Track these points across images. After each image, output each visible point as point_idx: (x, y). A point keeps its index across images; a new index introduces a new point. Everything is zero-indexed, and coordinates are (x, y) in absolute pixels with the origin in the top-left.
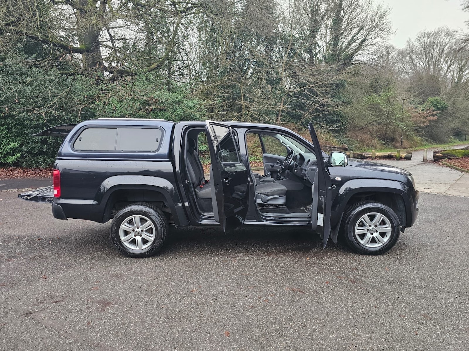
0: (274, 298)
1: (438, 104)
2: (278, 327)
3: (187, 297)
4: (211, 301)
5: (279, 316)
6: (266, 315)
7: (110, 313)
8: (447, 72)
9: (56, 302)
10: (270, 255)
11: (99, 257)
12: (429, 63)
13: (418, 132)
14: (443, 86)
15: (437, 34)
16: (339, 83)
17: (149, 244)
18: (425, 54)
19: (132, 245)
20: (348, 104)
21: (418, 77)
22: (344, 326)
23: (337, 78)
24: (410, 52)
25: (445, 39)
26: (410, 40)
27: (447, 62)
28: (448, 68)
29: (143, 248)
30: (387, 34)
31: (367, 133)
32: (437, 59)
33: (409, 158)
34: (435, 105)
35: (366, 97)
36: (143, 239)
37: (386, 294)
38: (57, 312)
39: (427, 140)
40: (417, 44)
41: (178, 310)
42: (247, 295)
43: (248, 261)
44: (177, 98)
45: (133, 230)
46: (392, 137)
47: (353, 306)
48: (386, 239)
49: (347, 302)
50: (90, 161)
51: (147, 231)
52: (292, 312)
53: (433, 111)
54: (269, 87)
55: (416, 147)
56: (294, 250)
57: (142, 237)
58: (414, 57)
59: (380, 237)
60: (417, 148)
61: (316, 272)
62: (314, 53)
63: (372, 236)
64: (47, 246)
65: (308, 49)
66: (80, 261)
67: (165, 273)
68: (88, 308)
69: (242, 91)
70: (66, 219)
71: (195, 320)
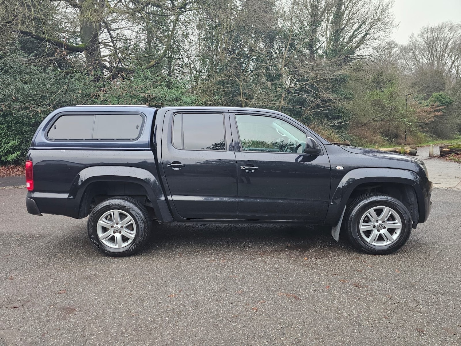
0: (264, 306)
1: (442, 100)
2: (267, 343)
3: (163, 304)
4: (190, 309)
5: (268, 329)
6: (253, 326)
7: (71, 322)
8: (451, 66)
9: (15, 308)
10: (264, 254)
11: (76, 257)
12: (433, 58)
13: (422, 128)
14: (448, 81)
15: (441, 29)
16: (341, 78)
17: (129, 242)
18: (429, 50)
19: (111, 242)
20: (350, 99)
21: (421, 72)
22: (347, 342)
23: (339, 72)
24: (413, 48)
25: (449, 34)
26: (412, 36)
27: (451, 57)
28: (453, 63)
29: (122, 246)
30: (389, 27)
31: (369, 129)
32: (441, 55)
33: (414, 153)
34: (439, 100)
35: (369, 93)
36: (123, 236)
37: (398, 301)
38: (12, 319)
39: (432, 136)
40: (420, 40)
41: (149, 319)
42: (233, 302)
43: (238, 261)
44: (175, 94)
45: (112, 227)
46: (396, 132)
47: (358, 317)
48: (395, 236)
49: (351, 311)
50: (65, 151)
51: (127, 227)
52: (285, 323)
53: (438, 106)
54: (270, 84)
55: (420, 143)
56: (289, 248)
57: (122, 234)
58: (417, 53)
59: (388, 234)
60: (422, 145)
61: (315, 274)
62: (315, 49)
63: (379, 233)
64: (25, 243)
65: (308, 45)
66: (55, 260)
67: (144, 274)
68: (48, 315)
69: (241, 88)
70: (40, 214)
71: (168, 332)
